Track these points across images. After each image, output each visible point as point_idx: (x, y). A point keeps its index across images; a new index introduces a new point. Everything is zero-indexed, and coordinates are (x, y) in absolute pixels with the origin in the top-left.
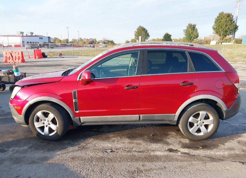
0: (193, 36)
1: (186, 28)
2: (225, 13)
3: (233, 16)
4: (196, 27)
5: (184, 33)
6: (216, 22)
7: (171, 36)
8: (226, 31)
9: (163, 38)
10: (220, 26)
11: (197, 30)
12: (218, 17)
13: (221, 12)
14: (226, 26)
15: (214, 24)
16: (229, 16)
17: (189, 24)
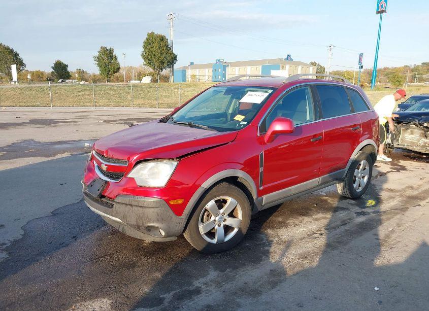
0: (111, 68)
1: (97, 54)
2: (155, 33)
3: (167, 40)
4: (114, 54)
5: (96, 62)
6: (145, 47)
7: (67, 66)
8: (163, 63)
9: (52, 70)
10: (152, 53)
11: (116, 59)
12: (147, 39)
13: (150, 32)
14: (162, 54)
15: (142, 49)
16: (162, 40)
17: (101, 47)
